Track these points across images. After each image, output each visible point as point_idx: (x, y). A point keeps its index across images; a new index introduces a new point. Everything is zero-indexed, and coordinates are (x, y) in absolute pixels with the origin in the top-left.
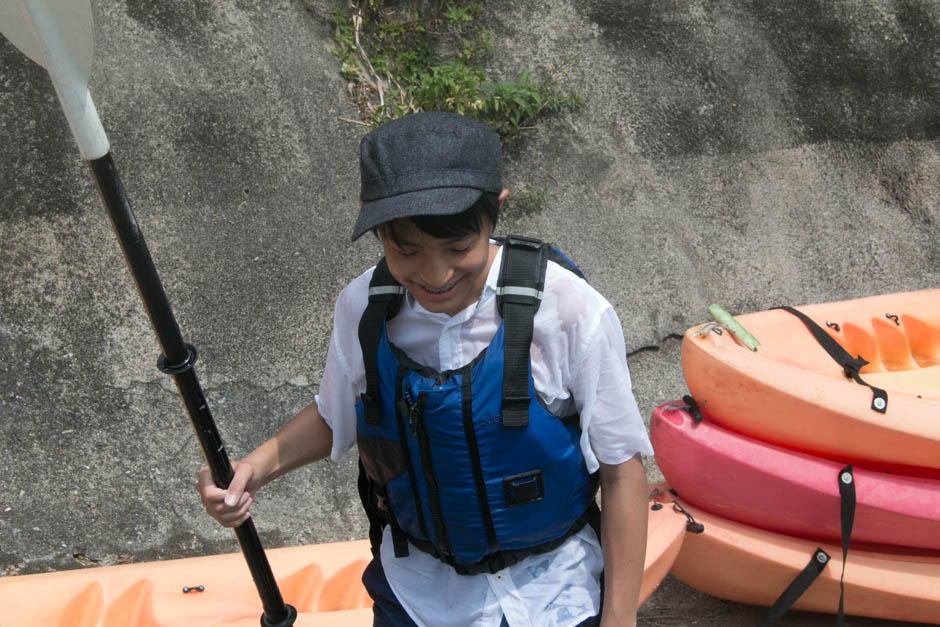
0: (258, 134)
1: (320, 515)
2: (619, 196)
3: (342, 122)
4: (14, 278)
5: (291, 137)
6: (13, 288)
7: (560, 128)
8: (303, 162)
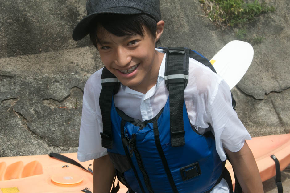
0: (173, 20)
2: (286, 39)
3: (199, 16)
4: (99, 63)
5: (183, 21)
6: (99, 66)
7: (268, 18)
8: (187, 28)
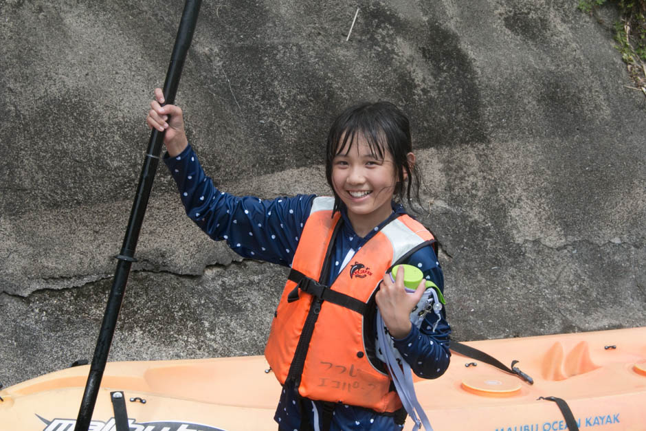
0: (582, 95)
1: (642, 317)
3: (626, 88)
4: (455, 180)
5: (599, 97)
6: (455, 186)
8: (606, 112)
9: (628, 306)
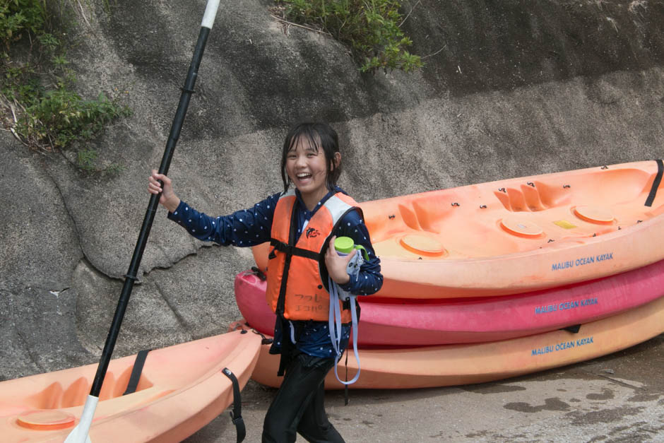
7: (121, 128)
9: (10, 355)
